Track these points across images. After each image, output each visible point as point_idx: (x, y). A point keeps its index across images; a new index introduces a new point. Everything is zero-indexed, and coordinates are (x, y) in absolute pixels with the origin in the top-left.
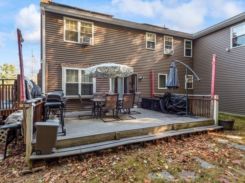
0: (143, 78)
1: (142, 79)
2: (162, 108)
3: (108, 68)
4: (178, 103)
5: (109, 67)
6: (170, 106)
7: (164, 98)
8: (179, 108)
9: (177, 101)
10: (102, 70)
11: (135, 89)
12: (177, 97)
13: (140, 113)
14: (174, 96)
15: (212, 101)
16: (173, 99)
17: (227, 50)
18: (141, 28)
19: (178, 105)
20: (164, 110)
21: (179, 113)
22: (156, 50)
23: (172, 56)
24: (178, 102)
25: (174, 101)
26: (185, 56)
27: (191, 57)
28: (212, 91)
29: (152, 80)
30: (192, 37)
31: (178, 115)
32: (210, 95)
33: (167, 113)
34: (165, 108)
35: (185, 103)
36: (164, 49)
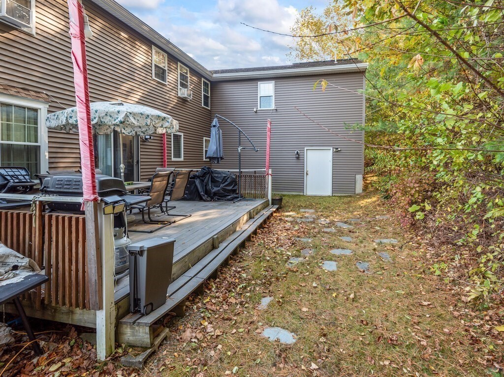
0: (152, 138)
1: (150, 141)
2: (202, 193)
3: (150, 117)
4: (227, 183)
5: (152, 116)
6: (215, 189)
7: (203, 177)
8: (228, 190)
9: (225, 179)
10: (138, 120)
11: (135, 161)
12: (224, 174)
13: (175, 207)
14: (219, 173)
15: (267, 176)
16: (217, 177)
17: (255, 110)
18: (146, 34)
19: (226, 186)
20: (206, 196)
21: (229, 197)
22: (168, 86)
23: (187, 101)
24: (226, 181)
25: (220, 181)
26: (203, 106)
27: (209, 109)
28: (267, 164)
29: (164, 144)
30: (212, 77)
31: (229, 200)
32: (264, 170)
33: (211, 201)
34: (207, 192)
35: (234, 183)
36: (179, 87)
